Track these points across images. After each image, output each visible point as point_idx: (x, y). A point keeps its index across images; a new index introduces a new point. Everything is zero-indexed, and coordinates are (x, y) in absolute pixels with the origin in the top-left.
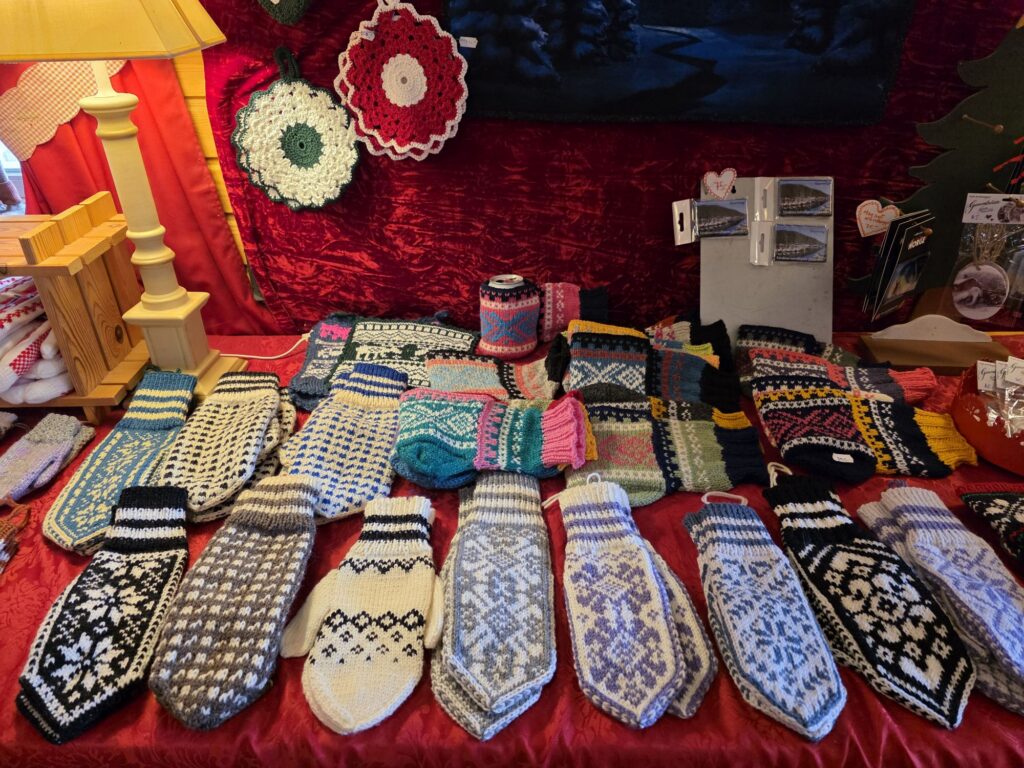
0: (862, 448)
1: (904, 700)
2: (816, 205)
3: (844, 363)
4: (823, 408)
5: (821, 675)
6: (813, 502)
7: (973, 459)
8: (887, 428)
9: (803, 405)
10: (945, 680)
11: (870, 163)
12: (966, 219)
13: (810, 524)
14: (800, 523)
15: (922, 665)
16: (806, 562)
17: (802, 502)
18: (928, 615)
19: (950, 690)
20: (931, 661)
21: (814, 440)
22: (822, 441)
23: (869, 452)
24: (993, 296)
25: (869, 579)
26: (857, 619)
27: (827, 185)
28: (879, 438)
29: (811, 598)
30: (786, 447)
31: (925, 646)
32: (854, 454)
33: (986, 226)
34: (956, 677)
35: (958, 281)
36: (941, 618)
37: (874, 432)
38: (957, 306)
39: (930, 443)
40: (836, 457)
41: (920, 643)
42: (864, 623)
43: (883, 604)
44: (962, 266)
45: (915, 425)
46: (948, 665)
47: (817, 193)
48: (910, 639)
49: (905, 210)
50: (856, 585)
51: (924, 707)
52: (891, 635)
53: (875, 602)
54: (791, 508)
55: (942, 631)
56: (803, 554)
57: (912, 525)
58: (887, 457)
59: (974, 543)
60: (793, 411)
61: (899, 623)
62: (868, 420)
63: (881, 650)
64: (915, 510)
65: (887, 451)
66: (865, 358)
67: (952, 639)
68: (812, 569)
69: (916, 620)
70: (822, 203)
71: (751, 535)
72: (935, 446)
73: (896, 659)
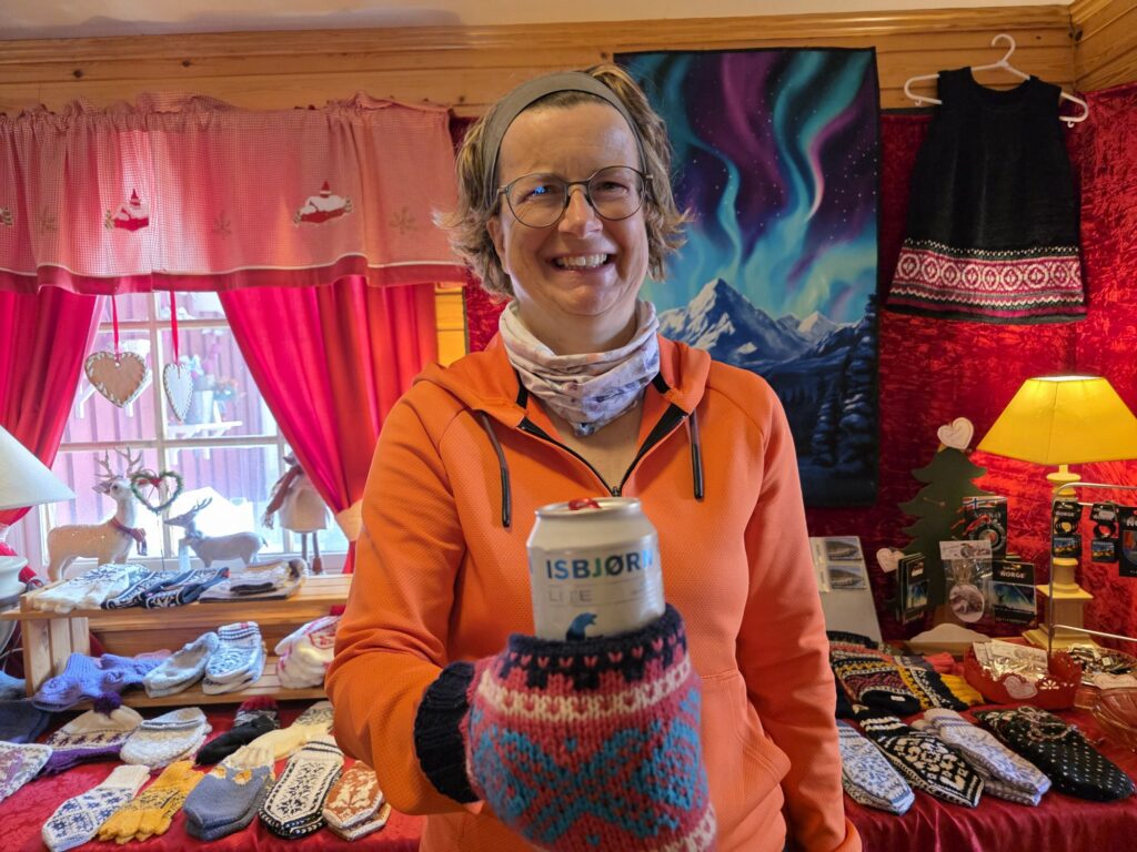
0: (909, 693)
1: (945, 795)
2: (852, 553)
3: (893, 654)
4: (881, 673)
5: (898, 785)
6: (882, 718)
7: (980, 698)
8: (924, 684)
9: (868, 672)
10: (967, 786)
11: (879, 528)
12: (943, 557)
13: (882, 728)
14: (877, 728)
15: (953, 780)
16: (882, 744)
17: (876, 718)
18: (953, 758)
19: (970, 791)
20: (957, 778)
21: (878, 688)
22: (883, 688)
23: (915, 696)
24: (976, 606)
25: (919, 746)
26: (915, 764)
27: (856, 541)
28: (920, 689)
29: (889, 760)
30: (862, 693)
31: (954, 772)
32: (905, 696)
33: (956, 561)
34: (973, 784)
35: (952, 597)
36: (961, 759)
37: (916, 686)
38: (957, 614)
39: (953, 692)
40: (893, 698)
41: (950, 771)
42: (919, 765)
43: (928, 756)
44: (951, 588)
45: (942, 683)
46: (968, 780)
47: (850, 546)
48: (945, 769)
49: (906, 553)
50: (911, 750)
51: (956, 797)
52: (935, 768)
53: (924, 756)
54: (869, 721)
55: (962, 765)
56: (880, 740)
57: (943, 725)
58: (926, 699)
59: (981, 733)
60: (863, 676)
61: (938, 763)
62: (911, 679)
63: (929, 775)
64: (943, 718)
65: (926, 696)
66: (907, 652)
67: (968, 767)
68: (886, 746)
69: (947, 761)
70: (855, 552)
71: (848, 734)
72: (956, 693)
73: (938, 778)
